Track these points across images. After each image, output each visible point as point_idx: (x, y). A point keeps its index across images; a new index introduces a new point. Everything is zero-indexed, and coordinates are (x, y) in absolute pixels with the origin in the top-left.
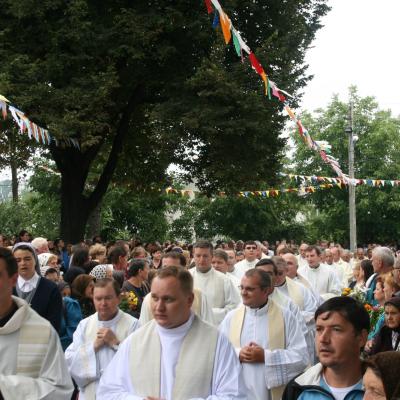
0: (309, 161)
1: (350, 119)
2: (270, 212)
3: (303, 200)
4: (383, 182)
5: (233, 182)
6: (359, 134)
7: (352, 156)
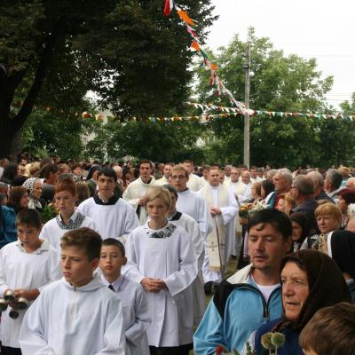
0: (211, 93)
1: (247, 57)
2: (174, 137)
3: (204, 128)
4: (274, 113)
5: (144, 109)
6: (254, 71)
7: (248, 89)
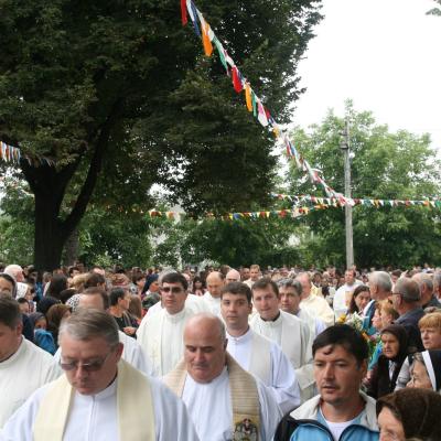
0: (303, 180)
1: (345, 135)
3: (296, 222)
4: (382, 202)
6: (356, 151)
7: (348, 174)
